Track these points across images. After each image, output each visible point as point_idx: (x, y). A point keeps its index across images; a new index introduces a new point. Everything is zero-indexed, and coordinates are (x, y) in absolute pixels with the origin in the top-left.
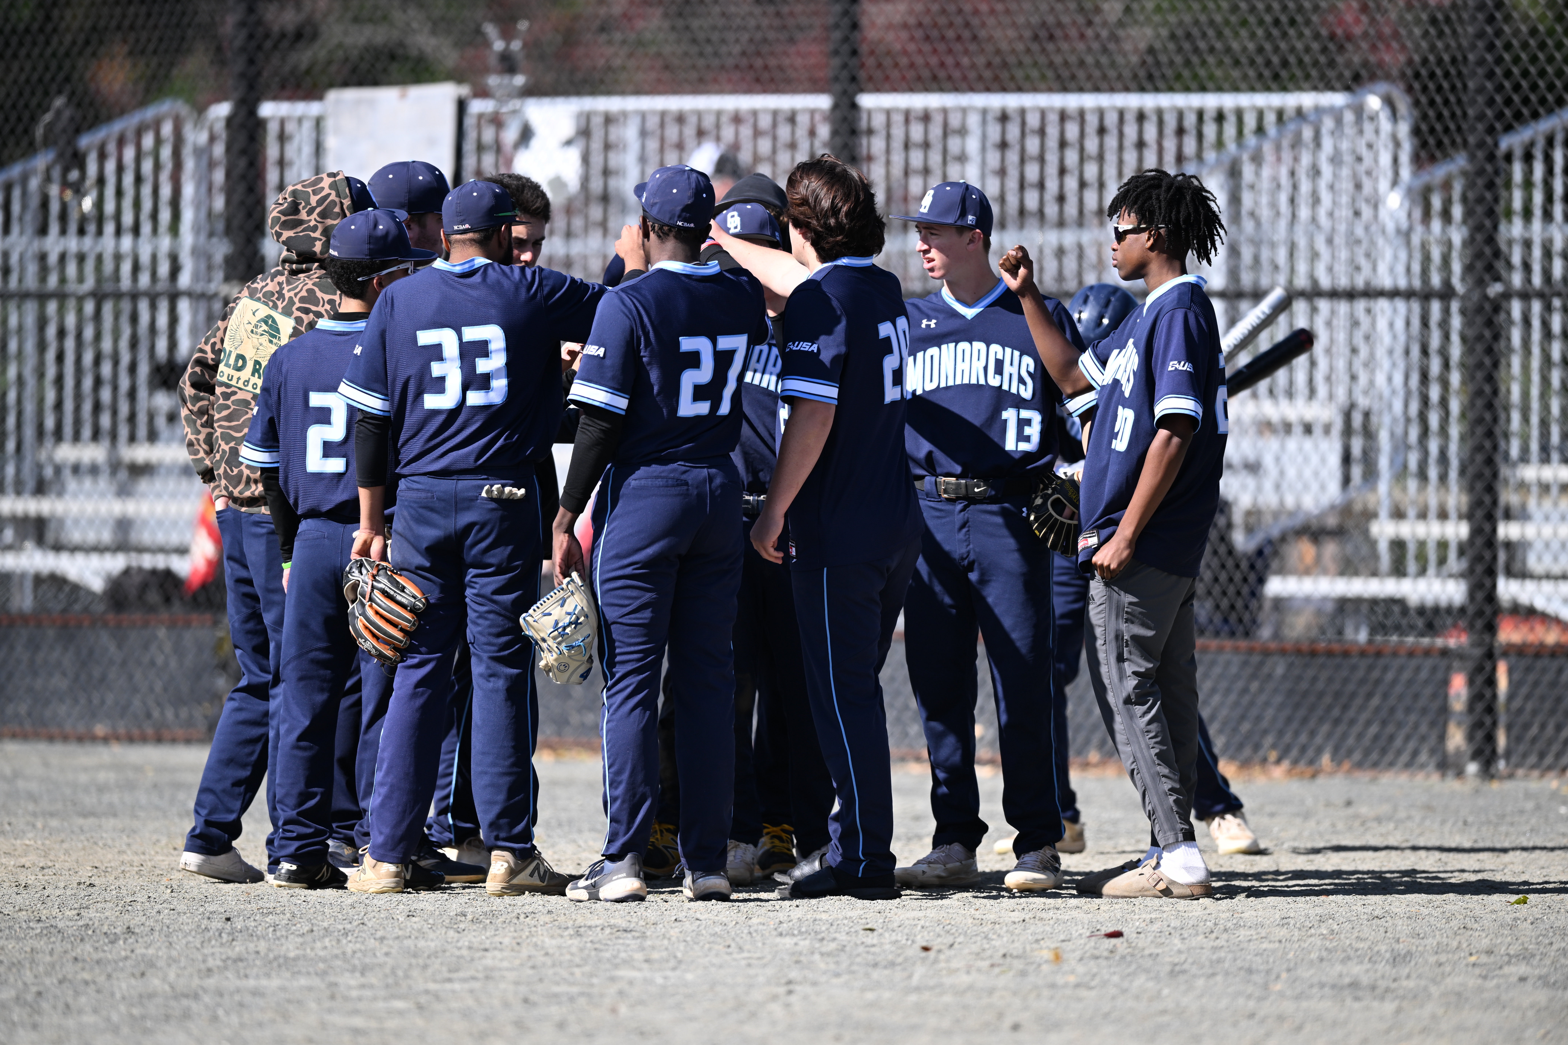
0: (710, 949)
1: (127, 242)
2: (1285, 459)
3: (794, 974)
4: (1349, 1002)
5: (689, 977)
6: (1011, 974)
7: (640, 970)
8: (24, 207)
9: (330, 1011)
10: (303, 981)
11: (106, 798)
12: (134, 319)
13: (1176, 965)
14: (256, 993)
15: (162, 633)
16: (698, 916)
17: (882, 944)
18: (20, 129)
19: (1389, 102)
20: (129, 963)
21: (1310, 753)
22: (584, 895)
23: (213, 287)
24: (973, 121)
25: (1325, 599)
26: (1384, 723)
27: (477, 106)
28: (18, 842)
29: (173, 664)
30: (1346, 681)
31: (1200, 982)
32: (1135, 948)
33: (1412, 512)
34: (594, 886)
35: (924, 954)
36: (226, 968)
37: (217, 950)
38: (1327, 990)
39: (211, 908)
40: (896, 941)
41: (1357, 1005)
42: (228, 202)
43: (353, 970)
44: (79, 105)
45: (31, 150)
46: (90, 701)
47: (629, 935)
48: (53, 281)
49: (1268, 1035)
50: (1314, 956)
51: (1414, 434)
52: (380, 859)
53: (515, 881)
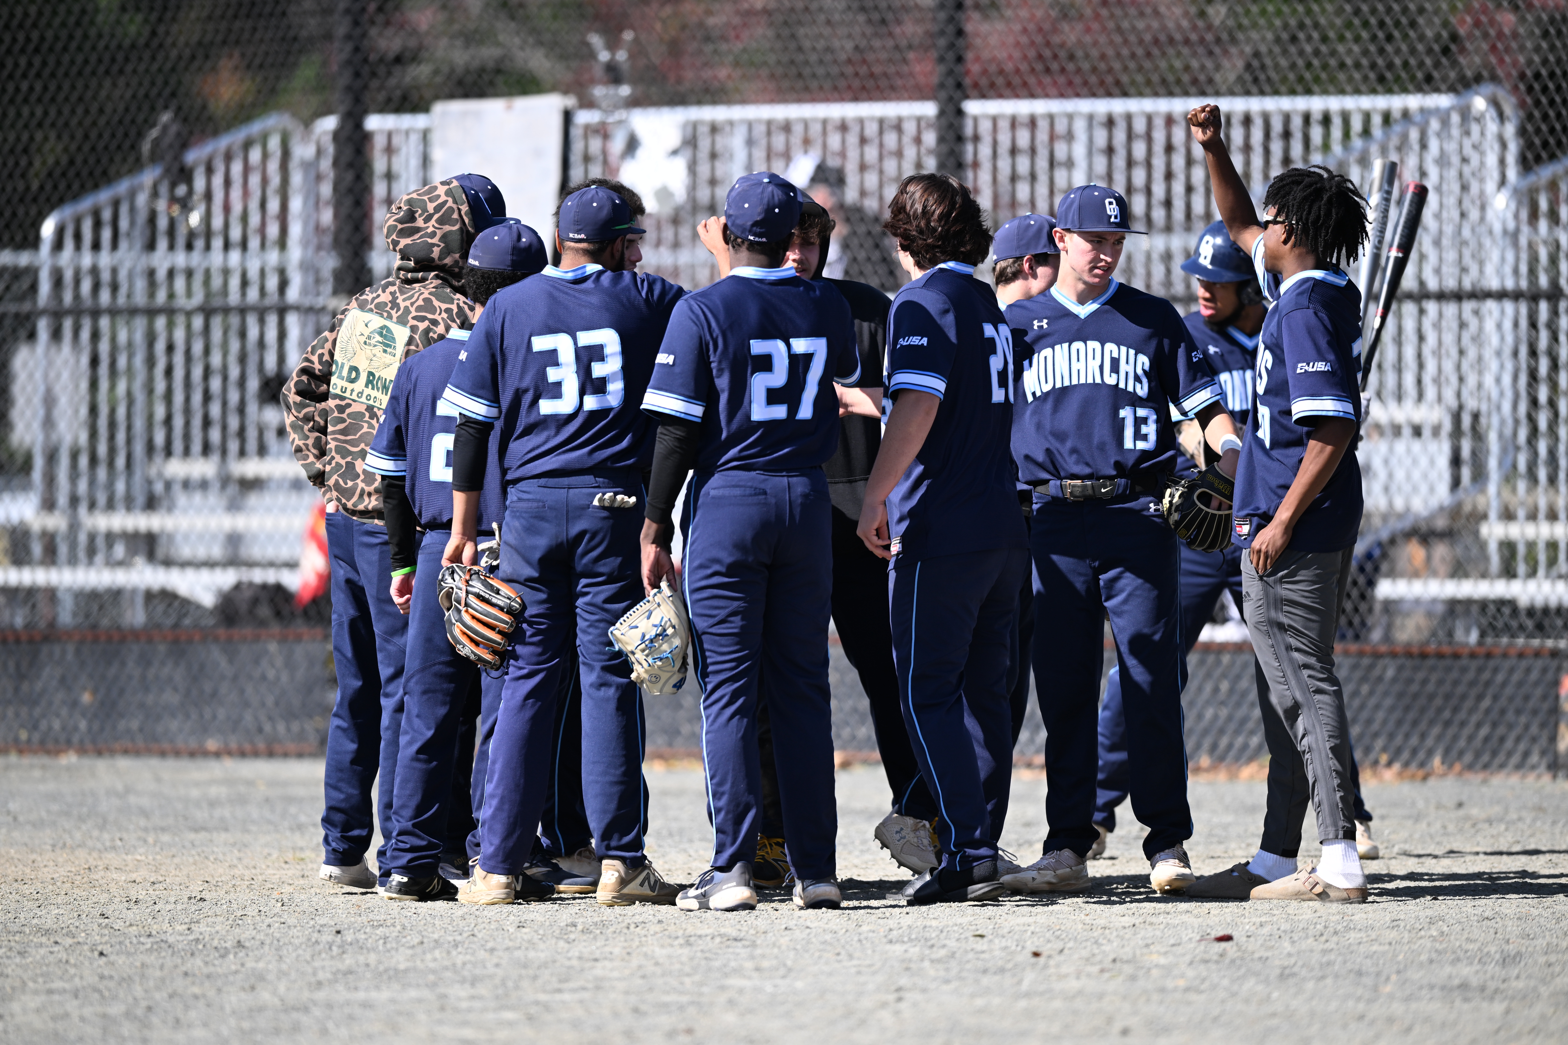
0: (820, 957)
1: (235, 257)
2: (1394, 461)
3: (904, 981)
4: (1458, 1003)
5: (799, 985)
6: (1121, 979)
7: (750, 978)
8: (132, 223)
9: (440, 1022)
10: (413, 993)
11: (218, 813)
12: (243, 334)
13: (1285, 968)
14: (366, 1005)
15: (273, 647)
16: (809, 924)
17: (991, 951)
18: (127, 144)
19: (1495, 103)
20: (240, 977)
21: (1421, 755)
22: (694, 904)
23: (320, 302)
24: (1080, 127)
25: (1434, 601)
26: (1494, 725)
27: (583, 117)
28: (130, 857)
29: (285, 678)
30: (1456, 683)
31: (1310, 985)
32: (1245, 951)
33: (1521, 513)
34: (704, 895)
35: (1034, 960)
36: (336, 981)
37: (327, 963)
38: (1436, 991)
39: (322, 921)
40: (1006, 948)
41: (1466, 1006)
42: (336, 215)
43: (463, 981)
44: (185, 120)
45: (137, 166)
46: (201, 716)
47: (739, 944)
48: (161, 297)
49: (1377, 1036)
50: (1424, 957)
51: (1523, 434)
52: (490, 870)
53: (626, 891)
